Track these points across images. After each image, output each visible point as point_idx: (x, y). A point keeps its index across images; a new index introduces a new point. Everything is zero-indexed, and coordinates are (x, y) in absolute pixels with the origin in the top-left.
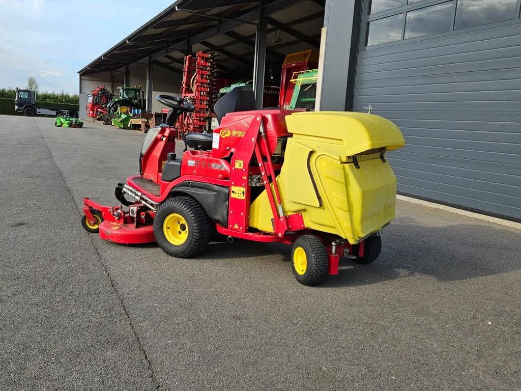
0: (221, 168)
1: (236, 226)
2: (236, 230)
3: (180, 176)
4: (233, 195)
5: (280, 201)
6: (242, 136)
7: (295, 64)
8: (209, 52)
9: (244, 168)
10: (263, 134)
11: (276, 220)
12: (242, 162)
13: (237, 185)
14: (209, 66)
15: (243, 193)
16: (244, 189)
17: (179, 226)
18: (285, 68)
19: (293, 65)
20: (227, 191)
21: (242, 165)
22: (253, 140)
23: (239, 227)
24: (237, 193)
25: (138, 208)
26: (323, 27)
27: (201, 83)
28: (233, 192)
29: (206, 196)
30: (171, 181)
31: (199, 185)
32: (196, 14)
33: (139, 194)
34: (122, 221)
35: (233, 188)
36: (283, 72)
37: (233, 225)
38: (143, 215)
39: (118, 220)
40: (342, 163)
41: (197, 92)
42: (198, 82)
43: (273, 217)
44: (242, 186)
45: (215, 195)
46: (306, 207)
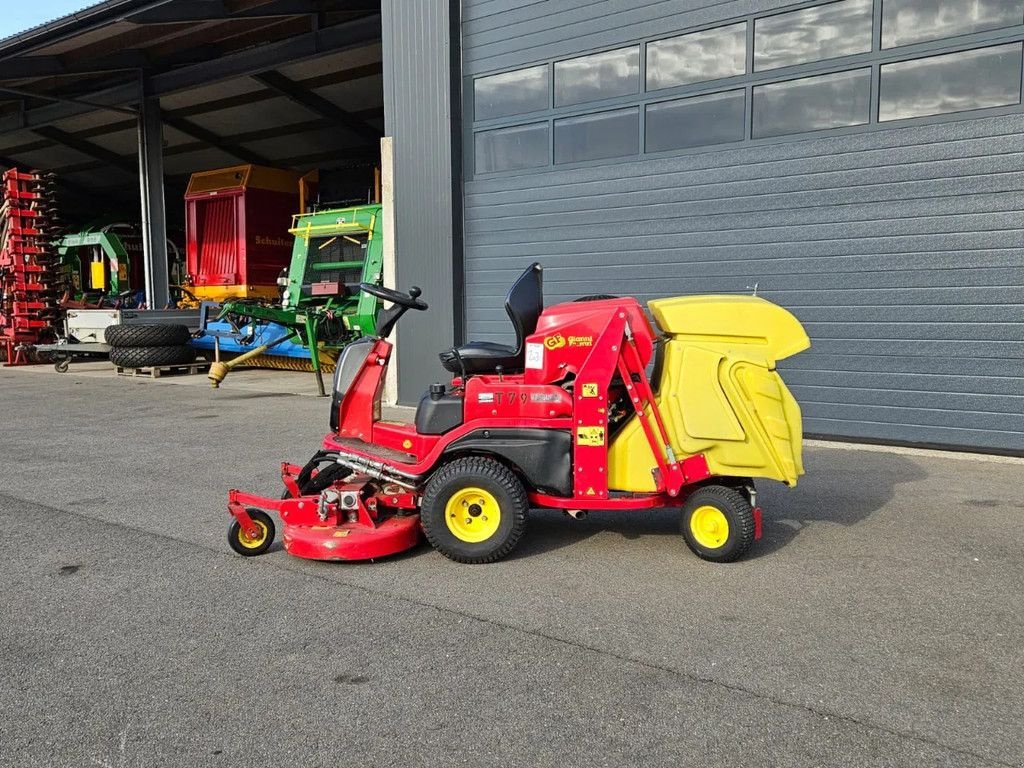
0: (553, 399)
1: (591, 492)
2: (590, 497)
3: (462, 423)
4: (581, 442)
5: (667, 441)
6: (587, 344)
7: (215, 193)
8: (35, 171)
9: (599, 395)
10: (630, 339)
11: (663, 471)
12: (595, 386)
13: (586, 424)
14: (36, 200)
15: (601, 435)
16: (602, 430)
17: (466, 509)
18: (192, 201)
19: (212, 194)
20: (569, 436)
21: (596, 391)
22: (614, 348)
23: (597, 491)
24: (589, 437)
25: (362, 492)
26: (383, 136)
27: (24, 237)
28: (581, 436)
29: (526, 449)
30: (443, 434)
31: (509, 434)
32: (17, 92)
33: (377, 464)
34: (334, 520)
35: (581, 430)
36: (189, 209)
37: (585, 490)
38: (372, 503)
39: (326, 520)
40: (770, 370)
41: (14, 256)
42: (15, 235)
43: (656, 466)
44: (598, 425)
45: (546, 444)
46: (715, 442)
